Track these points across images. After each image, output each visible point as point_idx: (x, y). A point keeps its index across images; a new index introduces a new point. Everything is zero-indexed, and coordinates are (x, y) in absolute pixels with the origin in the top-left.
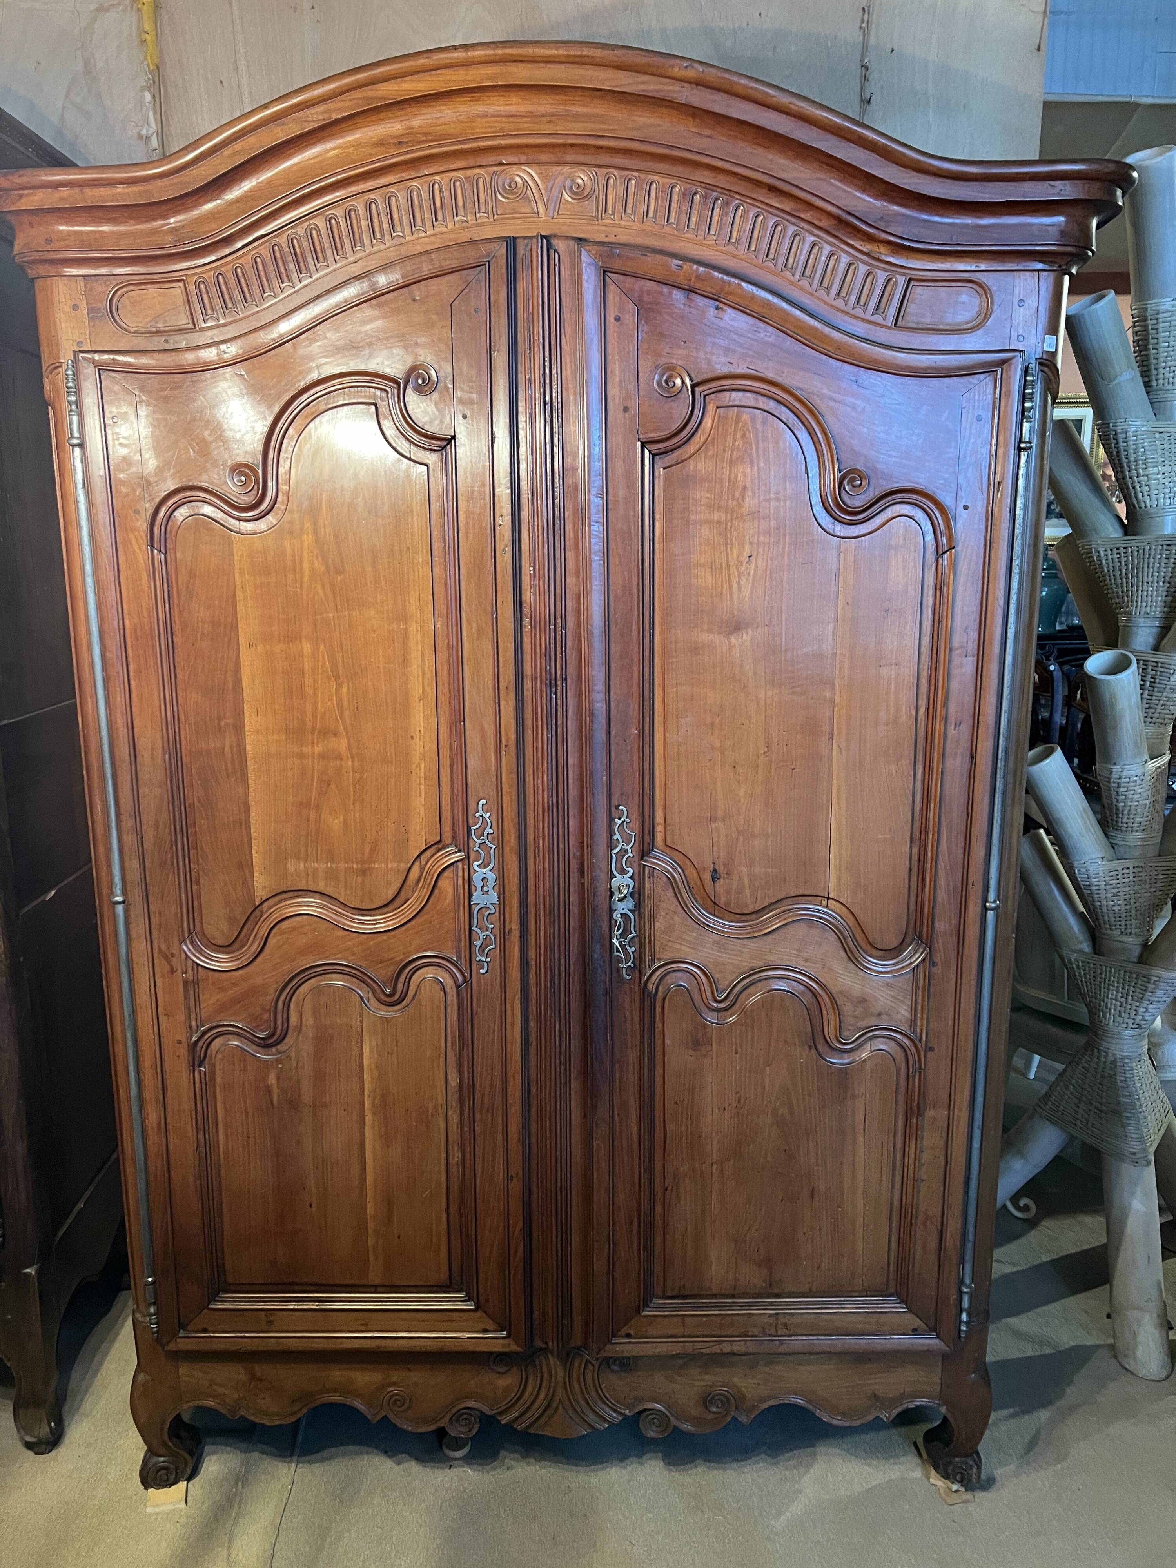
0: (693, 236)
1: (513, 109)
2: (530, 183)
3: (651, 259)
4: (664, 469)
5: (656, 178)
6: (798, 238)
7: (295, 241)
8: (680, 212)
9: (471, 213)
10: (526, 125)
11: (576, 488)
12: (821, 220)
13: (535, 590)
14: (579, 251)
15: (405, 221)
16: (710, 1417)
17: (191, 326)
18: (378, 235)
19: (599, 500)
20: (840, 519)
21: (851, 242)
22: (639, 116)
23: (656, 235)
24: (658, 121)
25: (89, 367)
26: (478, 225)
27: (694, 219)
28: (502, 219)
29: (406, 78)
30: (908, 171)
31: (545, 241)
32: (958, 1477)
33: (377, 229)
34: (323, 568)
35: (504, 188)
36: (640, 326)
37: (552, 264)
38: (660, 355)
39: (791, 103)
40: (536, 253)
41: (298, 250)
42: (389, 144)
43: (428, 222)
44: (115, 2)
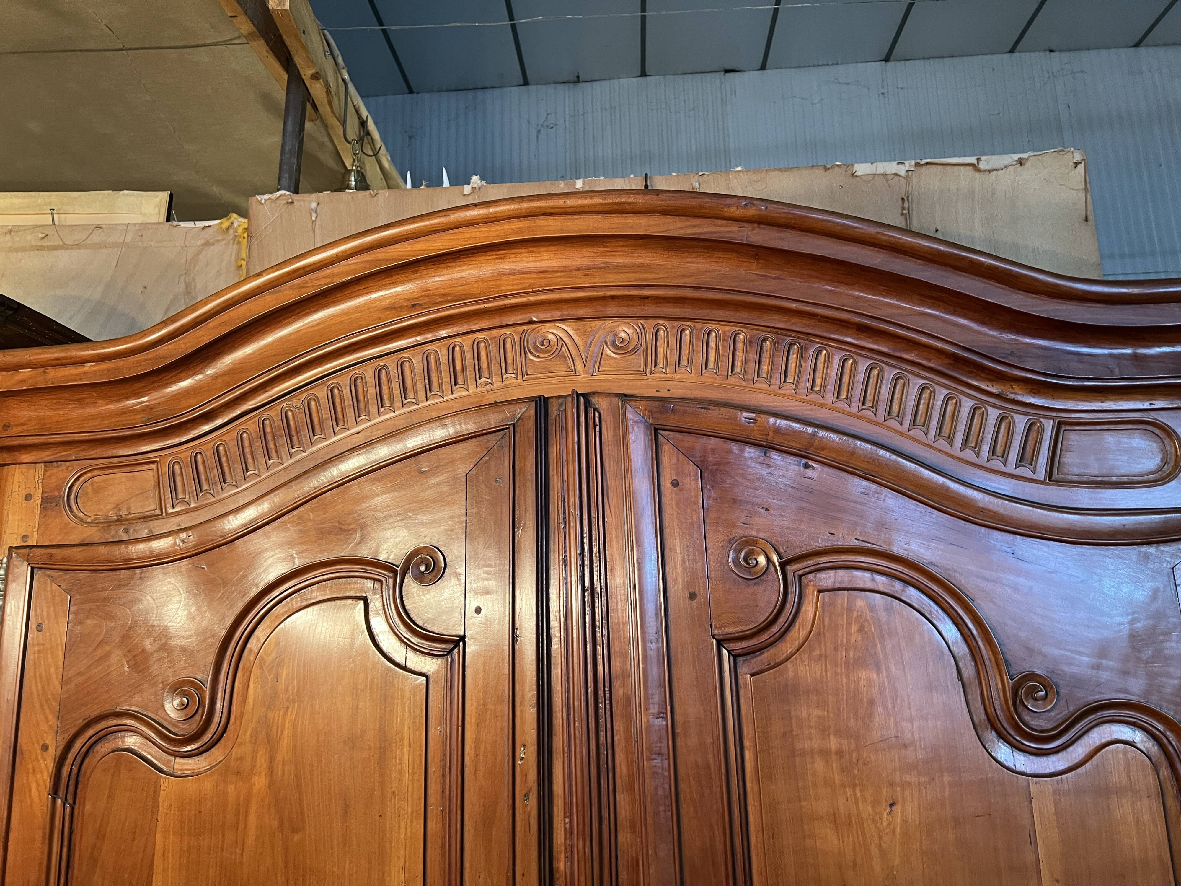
0: (765, 386)
1: (545, 264)
2: (566, 339)
3: (714, 413)
4: (752, 675)
5: (714, 326)
6: (901, 382)
7: (290, 414)
8: (746, 360)
9: (497, 374)
10: (559, 280)
11: (628, 701)
12: (930, 360)
13: (572, 852)
14: (624, 408)
15: (420, 386)
17: (158, 512)
18: (387, 402)
19: (662, 723)
20: (1022, 747)
21: (975, 383)
22: (691, 262)
23: (719, 387)
24: (714, 267)
25: (22, 565)
26: (505, 387)
27: (765, 368)
28: (532, 379)
29: (419, 239)
30: (1043, 297)
31: (582, 400)
33: (386, 397)
34: (275, 824)
35: (536, 347)
36: (705, 491)
37: (591, 424)
38: (734, 526)
39: (878, 233)
40: (571, 411)
41: (292, 423)
42: (401, 307)
43: (446, 387)
44: (220, 238)
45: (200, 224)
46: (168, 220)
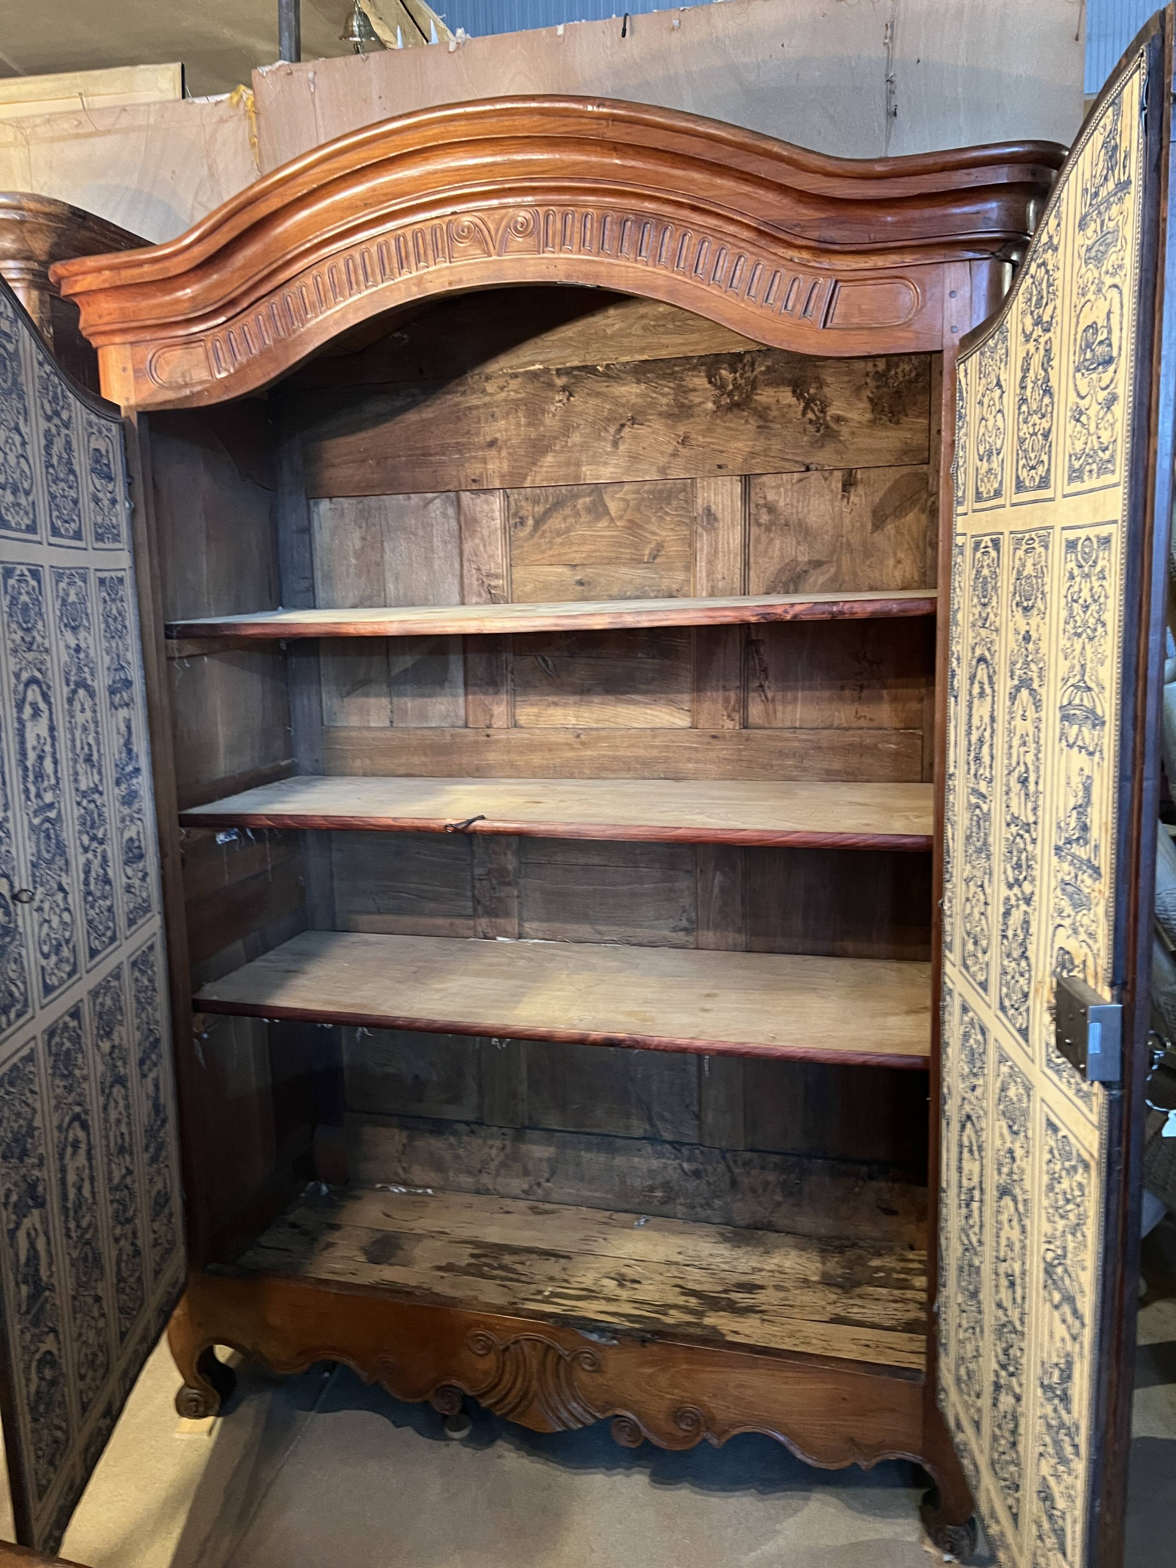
2: (480, 226)
5: (590, 210)
6: (723, 252)
7: (289, 299)
8: (613, 238)
9: (432, 259)
10: (471, 176)
12: (742, 233)
15: (377, 271)
16: (682, 1434)
17: (210, 377)
18: (355, 286)
21: (774, 251)
23: (593, 262)
26: (439, 270)
27: (626, 244)
28: (458, 261)
32: (948, 1546)
33: (354, 281)
35: (459, 235)
41: (290, 306)
42: (357, 207)
43: (396, 270)
44: (232, 113)
45: (213, 99)
46: (184, 97)
